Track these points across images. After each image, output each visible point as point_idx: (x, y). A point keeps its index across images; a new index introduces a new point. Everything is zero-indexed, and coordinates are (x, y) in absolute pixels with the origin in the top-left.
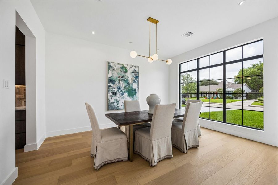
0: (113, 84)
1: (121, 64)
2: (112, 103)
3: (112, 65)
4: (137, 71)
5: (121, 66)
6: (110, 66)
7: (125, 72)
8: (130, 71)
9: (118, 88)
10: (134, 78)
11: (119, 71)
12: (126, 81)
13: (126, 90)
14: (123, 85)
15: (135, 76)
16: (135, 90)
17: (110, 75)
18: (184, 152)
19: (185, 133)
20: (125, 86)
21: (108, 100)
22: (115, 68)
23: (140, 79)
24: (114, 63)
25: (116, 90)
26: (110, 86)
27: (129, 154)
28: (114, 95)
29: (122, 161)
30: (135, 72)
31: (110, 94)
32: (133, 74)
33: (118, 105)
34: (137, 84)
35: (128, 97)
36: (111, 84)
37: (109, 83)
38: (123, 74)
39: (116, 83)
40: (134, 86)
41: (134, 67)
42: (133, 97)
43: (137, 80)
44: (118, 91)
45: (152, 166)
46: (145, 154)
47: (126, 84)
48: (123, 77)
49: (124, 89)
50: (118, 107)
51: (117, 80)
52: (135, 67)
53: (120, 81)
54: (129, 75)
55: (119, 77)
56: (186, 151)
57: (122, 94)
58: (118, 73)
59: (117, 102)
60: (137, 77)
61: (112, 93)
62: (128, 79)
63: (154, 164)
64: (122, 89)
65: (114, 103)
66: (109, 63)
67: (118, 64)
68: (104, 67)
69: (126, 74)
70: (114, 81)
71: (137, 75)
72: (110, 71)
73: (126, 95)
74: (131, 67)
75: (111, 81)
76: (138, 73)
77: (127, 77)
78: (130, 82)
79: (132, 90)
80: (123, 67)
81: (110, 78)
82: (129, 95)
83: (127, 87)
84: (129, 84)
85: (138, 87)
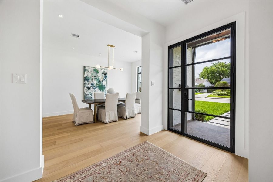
0: (88, 81)
1: (94, 68)
2: (87, 95)
3: (87, 68)
4: (106, 72)
5: (94, 69)
6: (86, 69)
7: (97, 73)
8: (100, 72)
9: (91, 84)
10: (104, 78)
11: (92, 73)
12: (98, 79)
13: (98, 86)
14: (95, 82)
15: (104, 76)
16: (104, 86)
17: (86, 75)
18: (125, 119)
19: (126, 110)
20: (97, 83)
21: (84, 93)
22: (90, 70)
23: (108, 78)
24: (89, 67)
25: (90, 86)
26: (85, 83)
27: (94, 120)
28: (88, 89)
29: (90, 123)
30: (105, 73)
31: (86, 89)
32: (103, 75)
33: (91, 96)
34: (106, 81)
35: (99, 91)
36: (86, 82)
37: (85, 81)
38: (95, 74)
39: (90, 81)
40: (104, 83)
41: (103, 70)
42: (103, 91)
43: (106, 79)
44: (92, 86)
45: (105, 124)
46: (103, 120)
47: (98, 82)
48: (95, 77)
49: (96, 85)
50: (92, 98)
51: (91, 79)
52: (105, 69)
53: (93, 79)
54: (100, 76)
55: (92, 77)
56: (126, 118)
57: (95, 89)
58: (92, 74)
59: (91, 94)
60: (106, 77)
61: (87, 88)
62: (99, 78)
63: (106, 123)
64: (95, 85)
65: (88, 95)
66: (85, 67)
67: (92, 67)
68: (81, 70)
69: (98, 74)
70: (89, 79)
71: (106, 75)
72: (86, 73)
73: (97, 89)
74: (101, 70)
75: (86, 79)
76: (107, 73)
77: (99, 76)
78: (101, 80)
79: (102, 85)
80: (95, 70)
81: (86, 77)
82: (100, 89)
83: (99, 83)
84: (100, 81)
85: (107, 84)
